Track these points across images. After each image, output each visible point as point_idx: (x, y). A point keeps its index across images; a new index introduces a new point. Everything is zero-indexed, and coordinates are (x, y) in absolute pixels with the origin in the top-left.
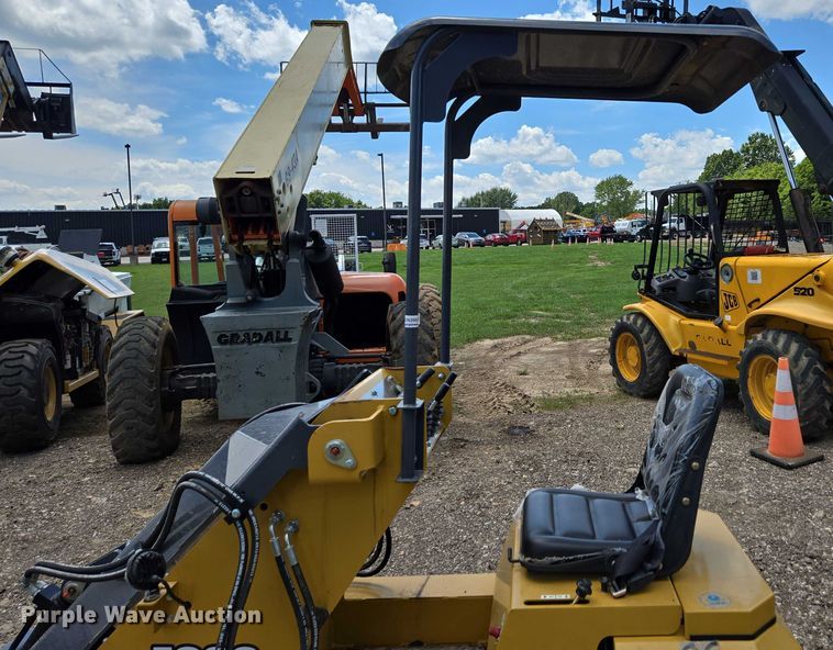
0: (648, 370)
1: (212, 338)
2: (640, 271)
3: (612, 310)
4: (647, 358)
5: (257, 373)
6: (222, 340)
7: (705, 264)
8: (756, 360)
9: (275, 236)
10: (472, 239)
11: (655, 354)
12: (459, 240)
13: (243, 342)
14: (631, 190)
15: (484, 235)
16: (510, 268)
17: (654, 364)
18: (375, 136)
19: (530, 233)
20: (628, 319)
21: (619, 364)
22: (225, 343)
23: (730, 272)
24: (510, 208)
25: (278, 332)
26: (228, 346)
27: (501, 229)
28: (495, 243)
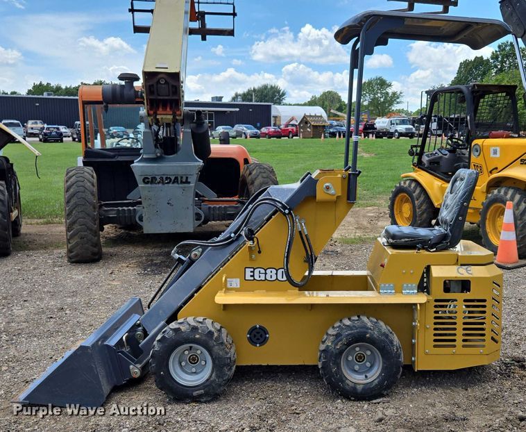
0: (418, 218)
1: (139, 179)
2: (414, 149)
3: (381, 189)
4: (418, 210)
5: (168, 204)
6: (145, 181)
7: (461, 145)
8: (492, 208)
9: (177, 113)
10: (249, 132)
11: (424, 207)
12: (237, 132)
13: (159, 183)
14: (390, 91)
15: (259, 128)
16: (288, 156)
17: (422, 214)
18: (204, 39)
19: (301, 128)
20: (405, 183)
21: (396, 216)
22: (147, 183)
23: (479, 150)
24: (280, 104)
25: (182, 178)
26: (149, 185)
27: (272, 123)
28: (270, 136)
